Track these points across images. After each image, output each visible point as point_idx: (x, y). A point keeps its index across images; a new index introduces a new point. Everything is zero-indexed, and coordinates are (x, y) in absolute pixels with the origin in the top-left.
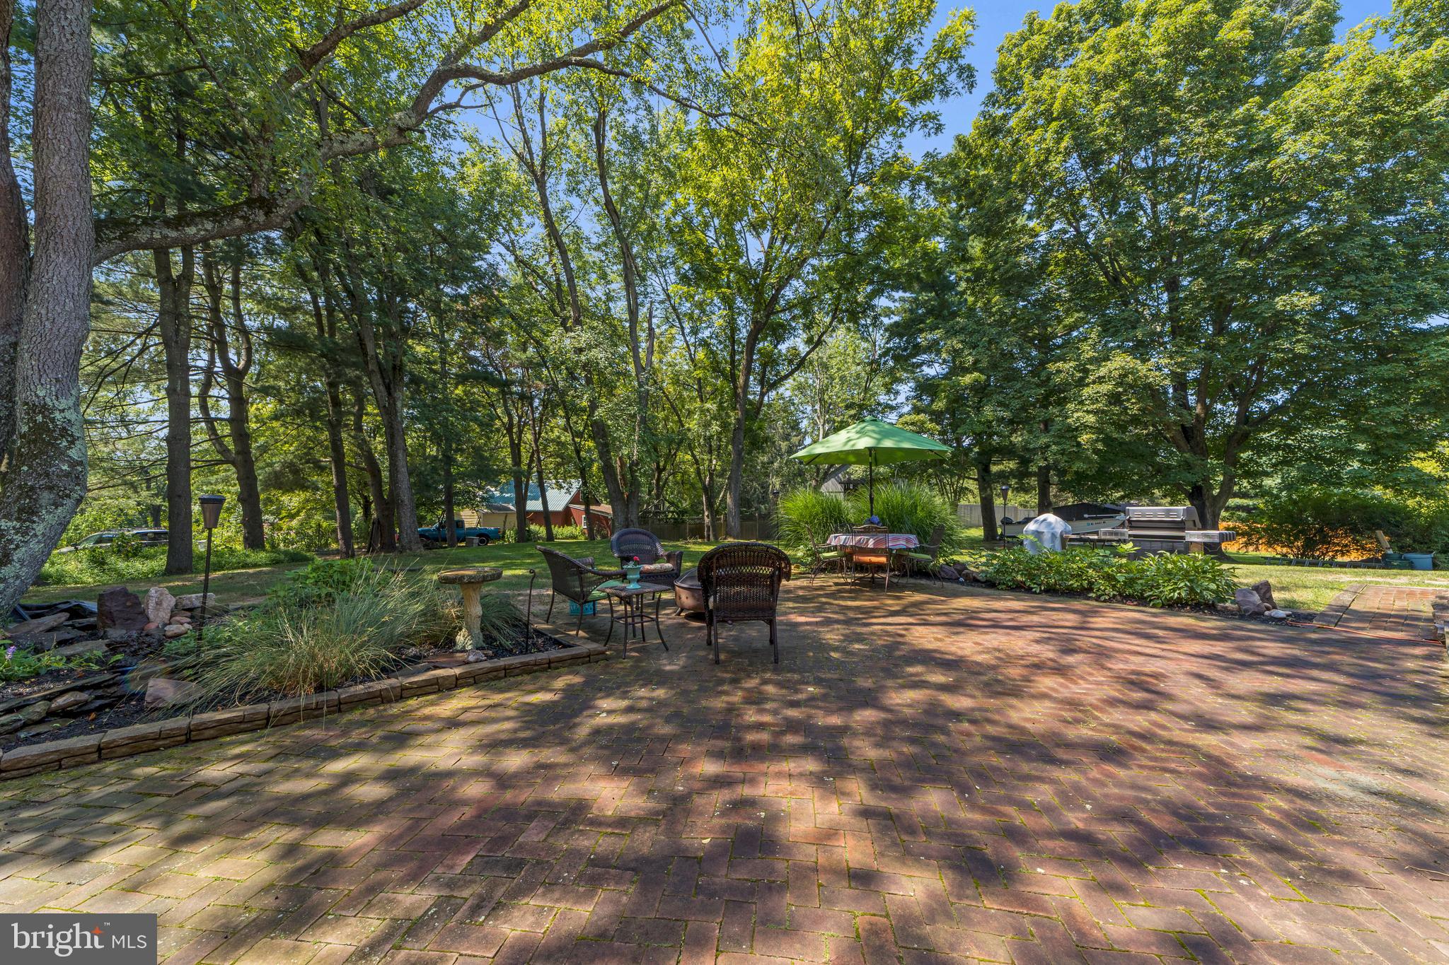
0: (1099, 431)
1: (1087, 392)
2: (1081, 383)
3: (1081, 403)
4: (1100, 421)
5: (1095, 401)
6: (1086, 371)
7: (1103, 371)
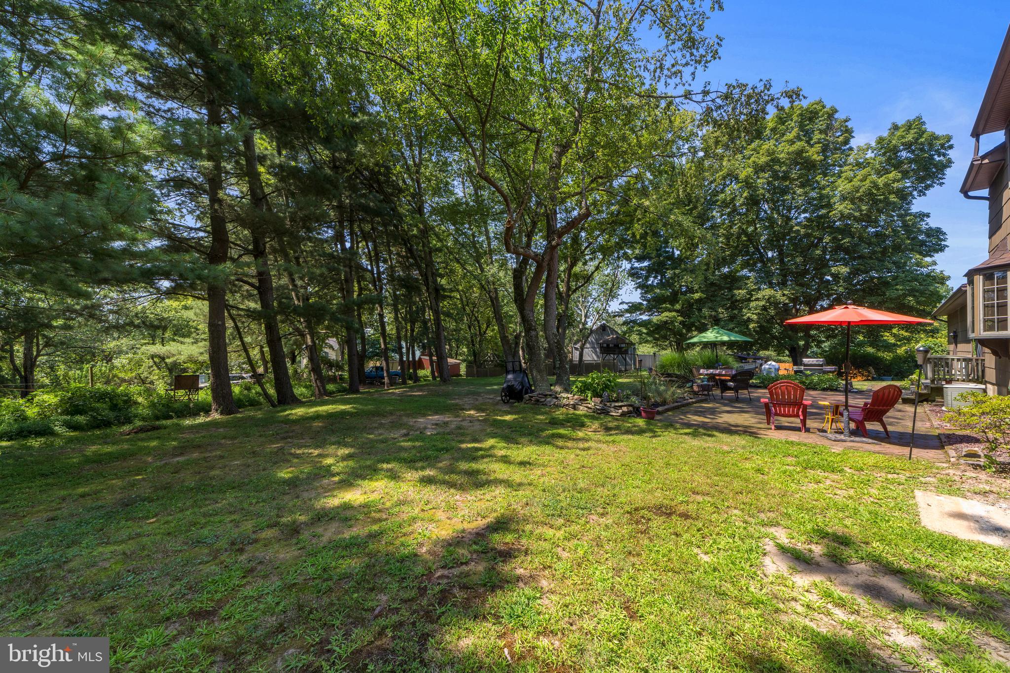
0: (757, 322)
1: (753, 304)
2: (749, 300)
3: (750, 309)
4: (759, 318)
5: (756, 309)
6: (752, 295)
7: (760, 296)
